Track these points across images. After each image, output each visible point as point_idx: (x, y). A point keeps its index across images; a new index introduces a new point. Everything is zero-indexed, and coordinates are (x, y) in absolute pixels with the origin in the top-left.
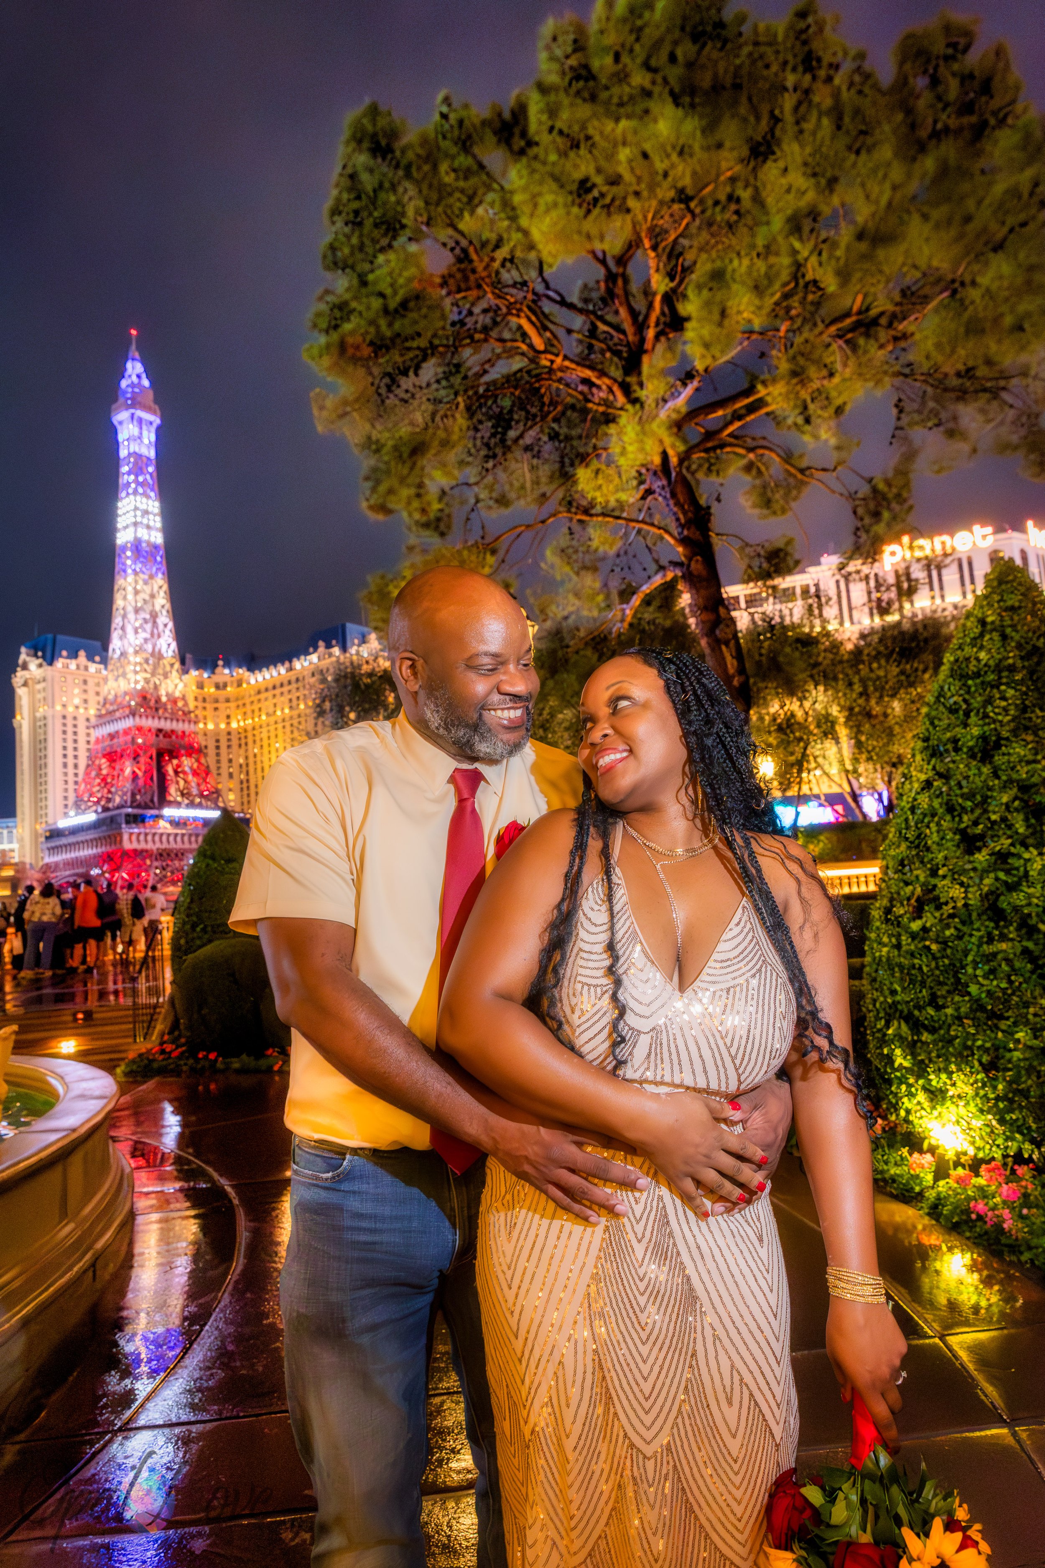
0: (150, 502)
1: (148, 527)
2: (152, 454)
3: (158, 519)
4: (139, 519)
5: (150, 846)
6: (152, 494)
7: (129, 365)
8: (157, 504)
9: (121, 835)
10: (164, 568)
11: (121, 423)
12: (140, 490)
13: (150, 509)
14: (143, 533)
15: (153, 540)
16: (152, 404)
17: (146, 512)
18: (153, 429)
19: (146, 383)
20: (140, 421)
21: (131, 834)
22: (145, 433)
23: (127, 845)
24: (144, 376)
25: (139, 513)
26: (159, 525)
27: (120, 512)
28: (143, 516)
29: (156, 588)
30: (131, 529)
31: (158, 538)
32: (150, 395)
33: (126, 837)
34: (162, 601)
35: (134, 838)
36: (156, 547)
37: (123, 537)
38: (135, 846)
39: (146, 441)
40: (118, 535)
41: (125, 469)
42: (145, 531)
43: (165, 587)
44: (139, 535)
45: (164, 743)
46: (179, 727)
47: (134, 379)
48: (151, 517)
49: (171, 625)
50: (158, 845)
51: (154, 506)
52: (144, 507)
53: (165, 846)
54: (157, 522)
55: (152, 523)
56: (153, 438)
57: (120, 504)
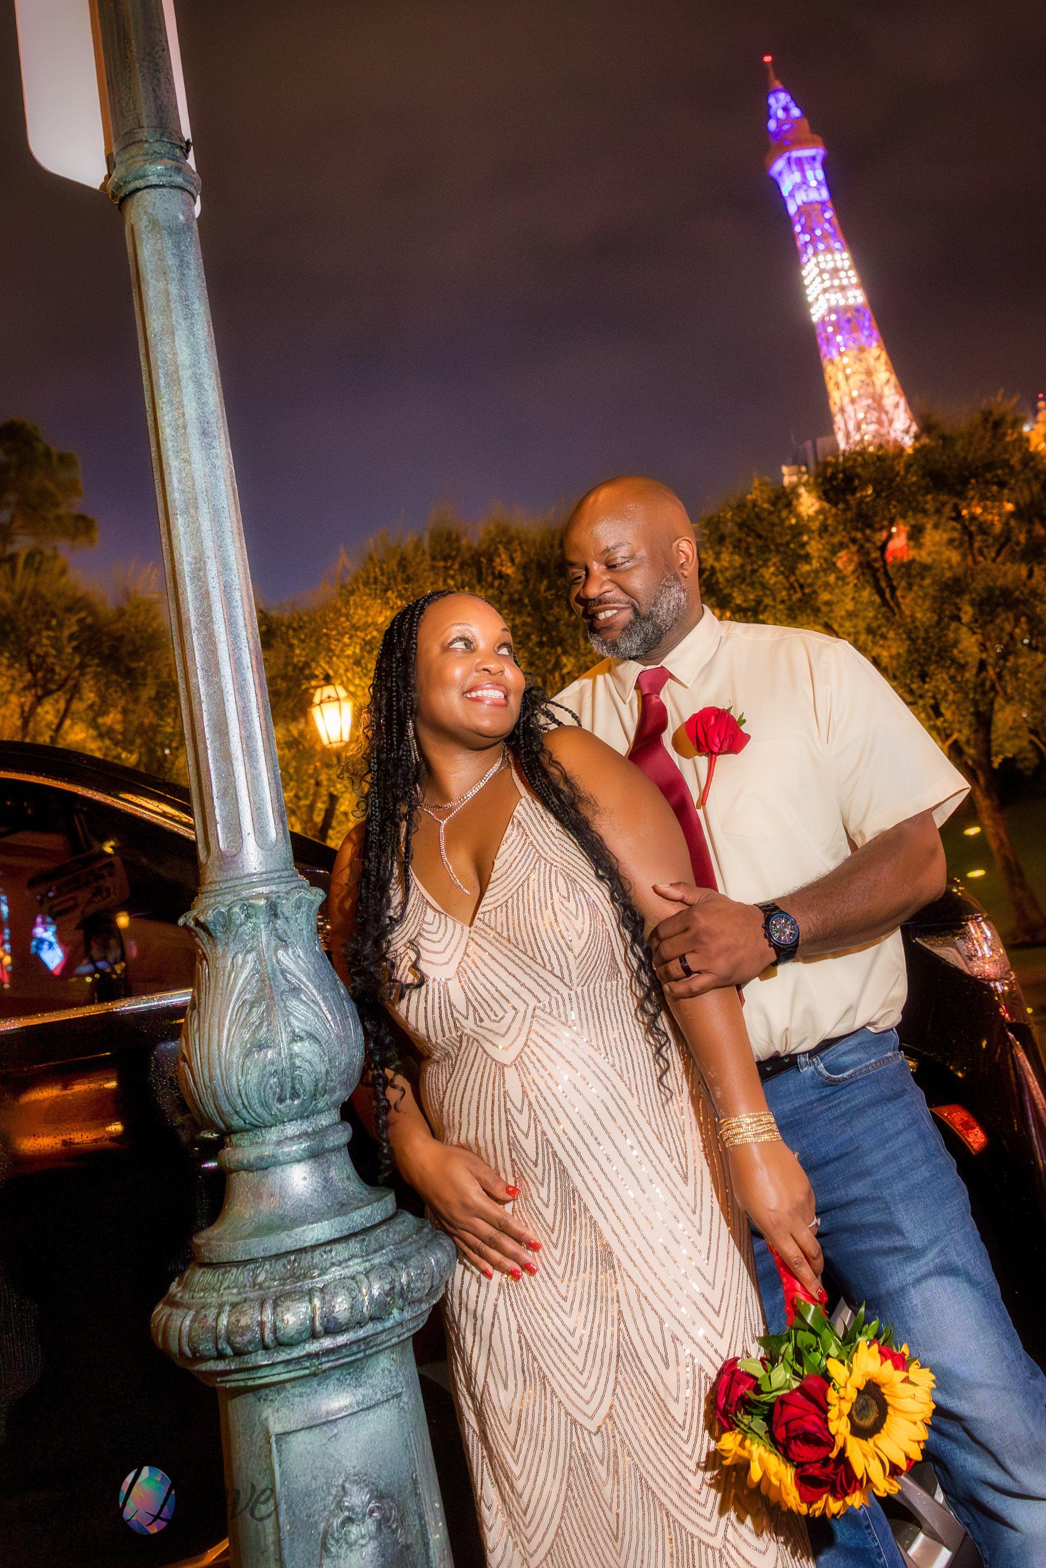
0: (837, 256)
1: (842, 288)
2: (825, 194)
3: (852, 273)
4: (828, 284)
6: (838, 245)
7: (772, 101)
8: (846, 255)
10: (876, 333)
11: (780, 174)
12: (821, 246)
13: (839, 264)
14: (837, 300)
15: (851, 302)
16: (809, 136)
17: (835, 272)
18: (818, 165)
19: (796, 112)
20: (799, 161)
22: (810, 174)
24: (792, 105)
25: (826, 276)
26: (854, 280)
28: (832, 278)
29: (872, 361)
30: (825, 299)
31: (857, 297)
32: (805, 123)
34: (884, 375)
36: (857, 310)
37: (817, 313)
39: (813, 183)
40: (812, 311)
41: (798, 228)
42: (839, 295)
43: (884, 357)
44: (835, 302)
47: (780, 114)
48: (842, 274)
49: (902, 402)
51: (844, 259)
52: (831, 265)
54: (852, 277)
55: (845, 282)
56: (820, 175)
57: (804, 273)
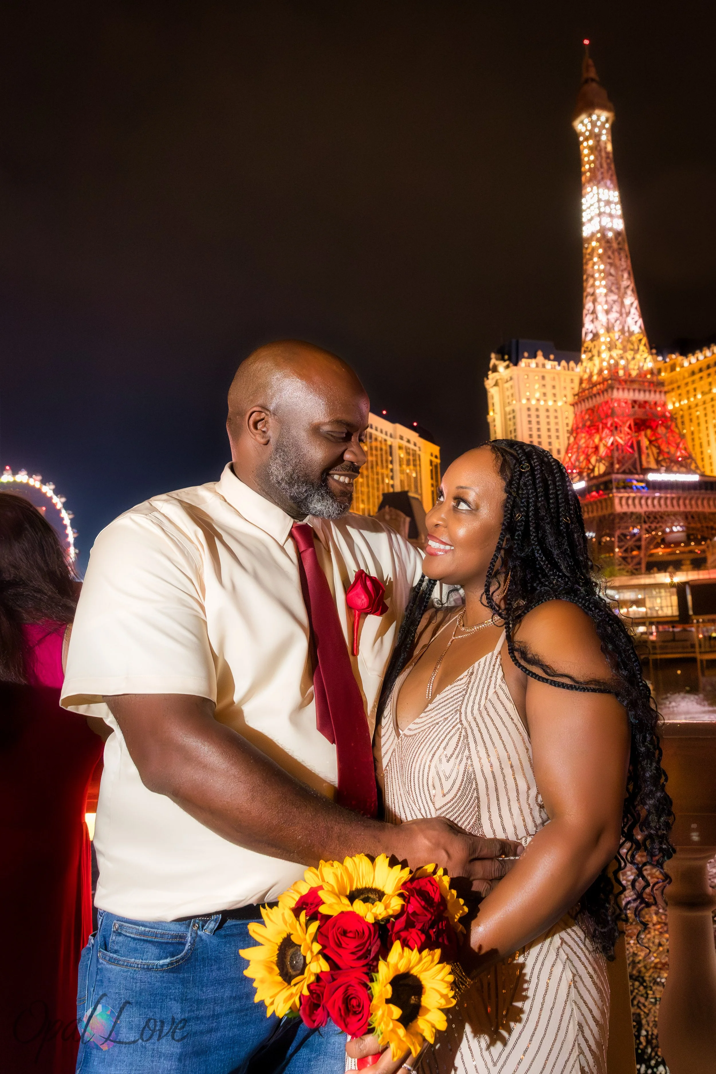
0: (611, 193)
1: (611, 216)
3: (619, 207)
4: (602, 210)
5: (638, 509)
6: (612, 185)
8: (617, 193)
9: (612, 500)
11: (580, 126)
12: (601, 184)
13: (611, 199)
14: (606, 222)
15: (615, 226)
16: (606, 103)
17: (608, 203)
18: (609, 125)
21: (621, 498)
23: (618, 509)
25: (602, 204)
26: (619, 212)
27: (584, 207)
28: (605, 207)
30: (597, 219)
31: (619, 225)
33: (617, 501)
35: (624, 501)
36: (619, 233)
37: (587, 231)
38: (625, 509)
40: (584, 228)
42: (608, 219)
44: (603, 224)
45: (640, 413)
46: (651, 397)
48: (613, 206)
50: (645, 508)
51: (614, 195)
52: (606, 197)
53: (651, 509)
54: (617, 210)
55: (613, 212)
57: (583, 200)
